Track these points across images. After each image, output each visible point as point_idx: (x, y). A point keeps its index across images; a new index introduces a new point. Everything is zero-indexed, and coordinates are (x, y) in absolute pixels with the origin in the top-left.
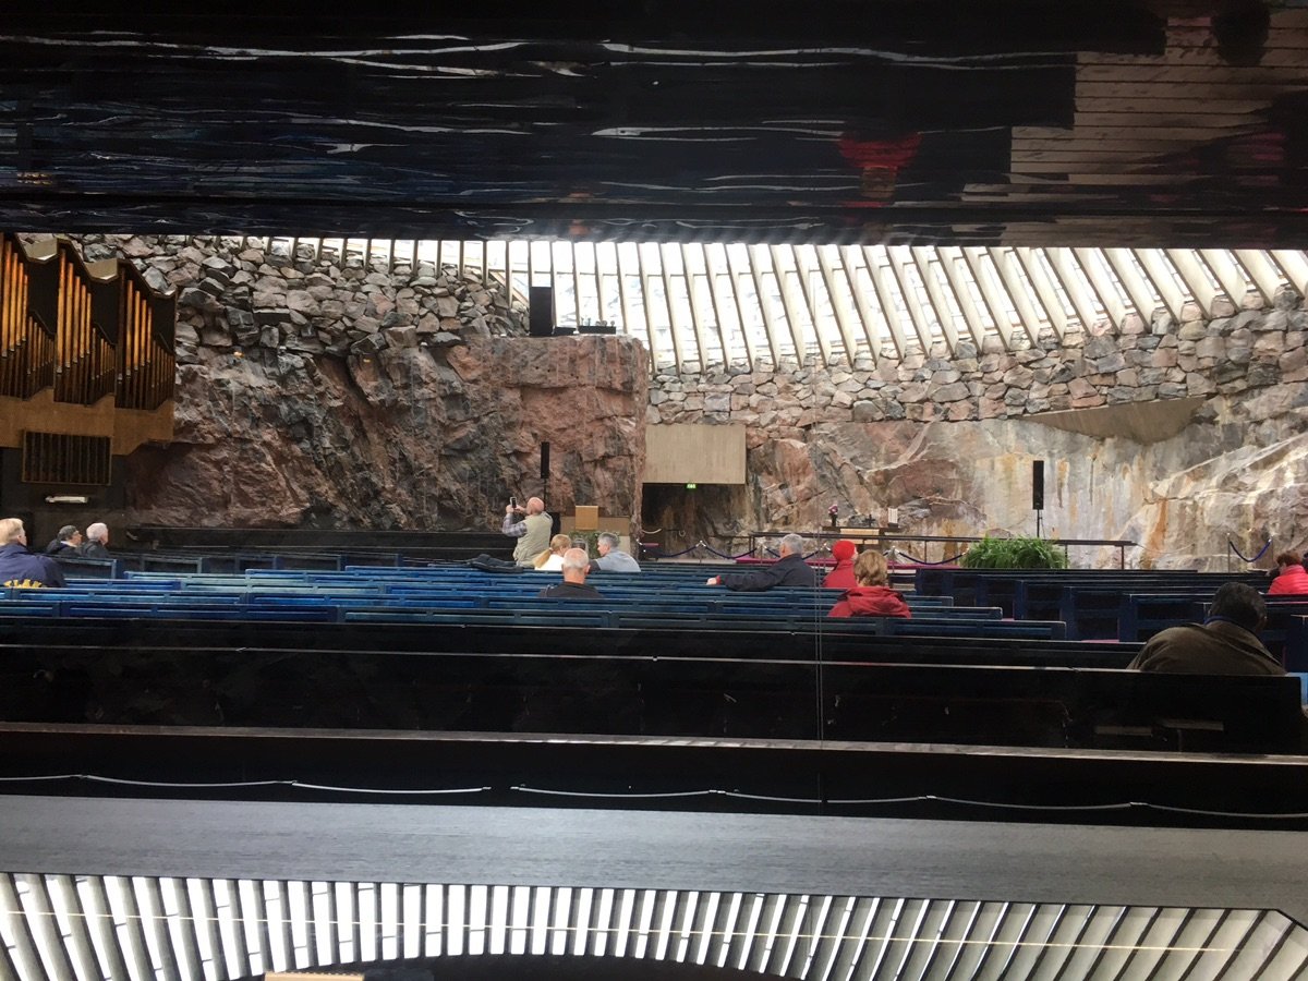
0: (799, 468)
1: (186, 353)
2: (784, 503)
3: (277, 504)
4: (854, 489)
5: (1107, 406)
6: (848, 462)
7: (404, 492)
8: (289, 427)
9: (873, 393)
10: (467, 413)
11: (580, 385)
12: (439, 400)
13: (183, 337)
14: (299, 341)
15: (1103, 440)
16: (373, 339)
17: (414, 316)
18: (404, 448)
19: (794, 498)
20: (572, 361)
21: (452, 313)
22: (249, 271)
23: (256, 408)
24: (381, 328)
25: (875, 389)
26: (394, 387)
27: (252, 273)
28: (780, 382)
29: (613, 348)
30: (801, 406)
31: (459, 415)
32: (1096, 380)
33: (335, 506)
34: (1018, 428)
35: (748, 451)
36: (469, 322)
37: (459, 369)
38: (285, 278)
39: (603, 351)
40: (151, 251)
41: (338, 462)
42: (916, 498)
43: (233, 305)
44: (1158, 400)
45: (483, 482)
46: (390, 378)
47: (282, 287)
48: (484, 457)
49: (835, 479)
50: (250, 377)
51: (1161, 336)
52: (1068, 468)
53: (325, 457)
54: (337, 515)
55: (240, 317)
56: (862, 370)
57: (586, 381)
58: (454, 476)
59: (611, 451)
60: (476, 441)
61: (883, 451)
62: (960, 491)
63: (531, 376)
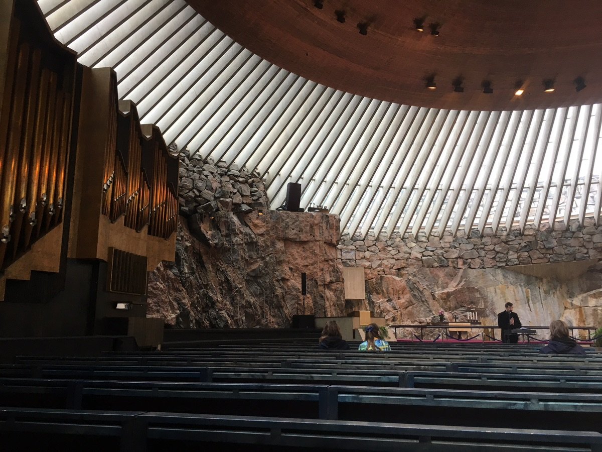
0: (399, 291)
2: (391, 309)
3: (166, 311)
4: (431, 301)
5: (549, 263)
6: (426, 287)
7: (227, 303)
9: (431, 253)
10: (258, 254)
11: (316, 241)
12: (244, 245)
15: (541, 279)
16: (213, 204)
17: (231, 192)
18: (227, 274)
19: (397, 307)
20: (311, 227)
21: (248, 193)
24: (215, 198)
25: (431, 251)
26: (222, 235)
28: (380, 245)
29: (332, 220)
30: (393, 258)
31: (254, 255)
32: (544, 251)
33: (190, 313)
34: (504, 272)
35: (366, 281)
36: (258, 199)
37: (252, 227)
39: (328, 223)
41: (191, 283)
42: (462, 307)
44: (575, 261)
45: (267, 297)
46: (219, 230)
48: (267, 281)
49: (420, 296)
51: (574, 233)
52: (530, 292)
53: (186, 279)
54: (190, 319)
56: (422, 241)
57: (318, 238)
58: (251, 293)
59: (334, 279)
60: (263, 271)
61: (440, 282)
62: (483, 303)
63: (291, 233)
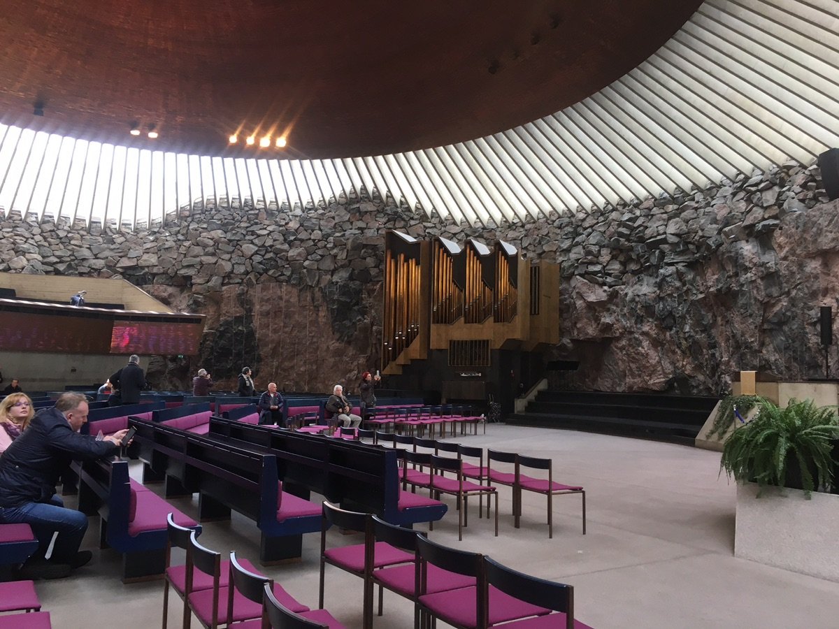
1: (613, 279)
3: (647, 376)
8: (664, 320)
10: (781, 289)
12: (759, 281)
13: (613, 269)
14: (675, 255)
17: (742, 213)
18: (734, 327)
21: (772, 201)
22: (644, 216)
23: (639, 309)
24: (720, 231)
26: (728, 277)
27: (646, 216)
31: (775, 291)
33: (694, 377)
38: (666, 213)
40: (595, 221)
41: (695, 342)
43: (635, 242)
45: (795, 352)
46: (725, 270)
47: (664, 220)
48: (794, 327)
50: (646, 288)
53: (686, 339)
54: (693, 384)
55: (639, 248)
60: (788, 313)
63: (826, 241)
